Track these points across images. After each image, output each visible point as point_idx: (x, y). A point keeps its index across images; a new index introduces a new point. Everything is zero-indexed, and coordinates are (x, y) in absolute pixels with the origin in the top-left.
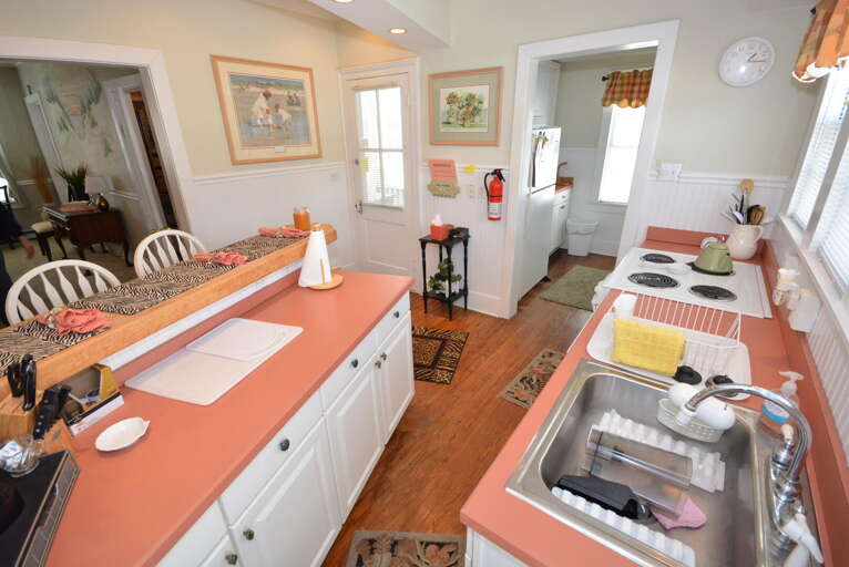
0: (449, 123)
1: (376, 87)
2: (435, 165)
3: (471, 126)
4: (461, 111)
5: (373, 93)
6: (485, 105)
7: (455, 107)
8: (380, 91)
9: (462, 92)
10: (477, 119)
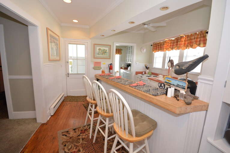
0: (99, 54)
1: (77, 44)
2: (96, 63)
3: (104, 55)
4: (102, 52)
5: (76, 45)
6: (108, 51)
7: (100, 51)
8: (78, 45)
9: (102, 48)
10: (106, 54)
